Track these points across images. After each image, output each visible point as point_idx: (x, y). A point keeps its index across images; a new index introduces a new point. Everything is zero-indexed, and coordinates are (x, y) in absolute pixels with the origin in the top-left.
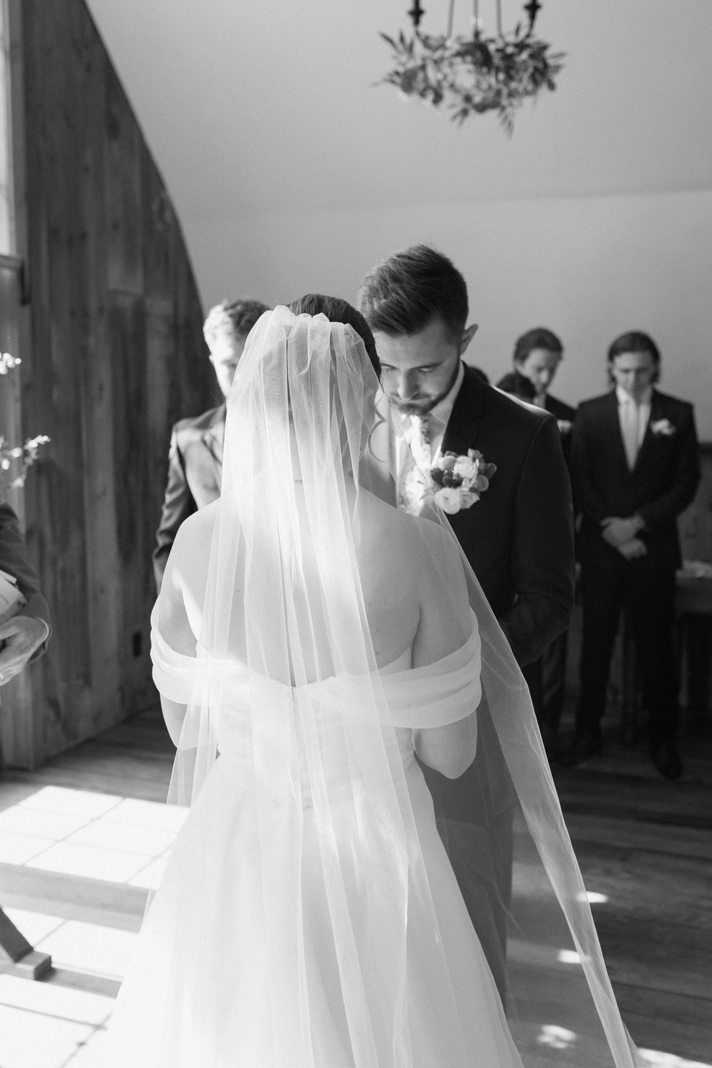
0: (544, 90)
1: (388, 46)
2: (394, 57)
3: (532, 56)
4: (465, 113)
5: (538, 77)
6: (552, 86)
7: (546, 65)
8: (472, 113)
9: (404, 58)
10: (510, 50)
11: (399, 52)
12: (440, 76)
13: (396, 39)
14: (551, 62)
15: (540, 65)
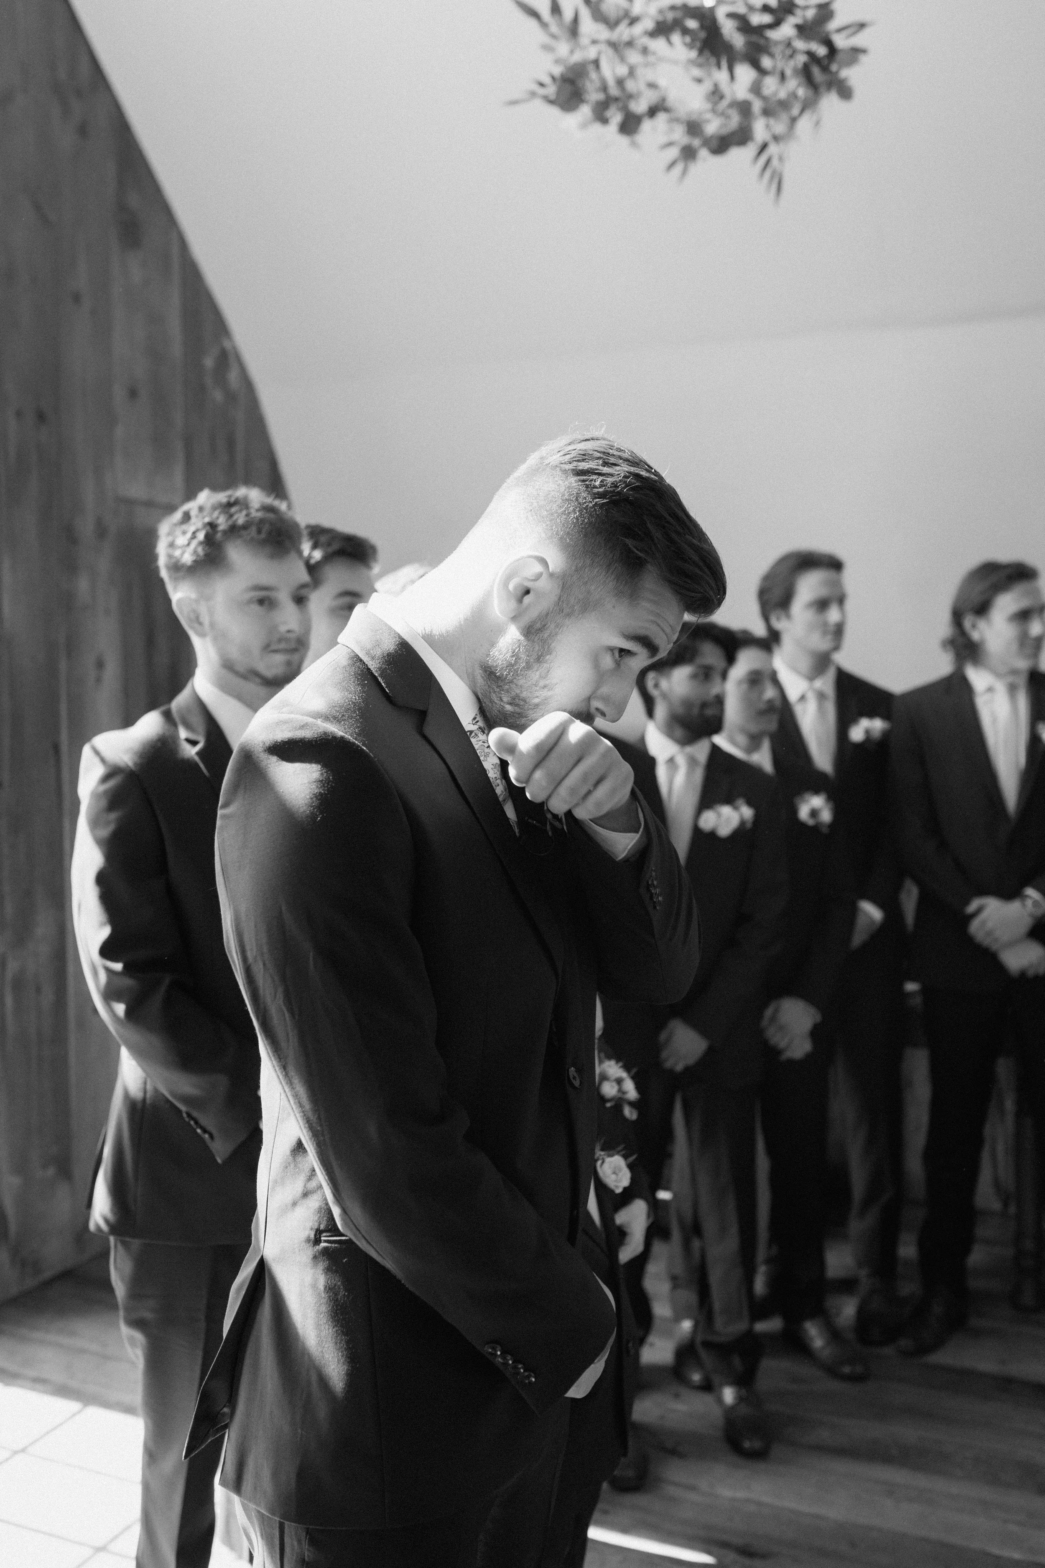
0: (830, 102)
1: (533, 23)
2: (547, 48)
3: (802, 30)
4: (689, 154)
5: (816, 72)
6: (845, 92)
7: (833, 50)
8: (704, 153)
9: (563, 48)
10: (757, 19)
11: (554, 36)
12: (622, 70)
13: (544, 9)
14: (841, 41)
15: (821, 51)
